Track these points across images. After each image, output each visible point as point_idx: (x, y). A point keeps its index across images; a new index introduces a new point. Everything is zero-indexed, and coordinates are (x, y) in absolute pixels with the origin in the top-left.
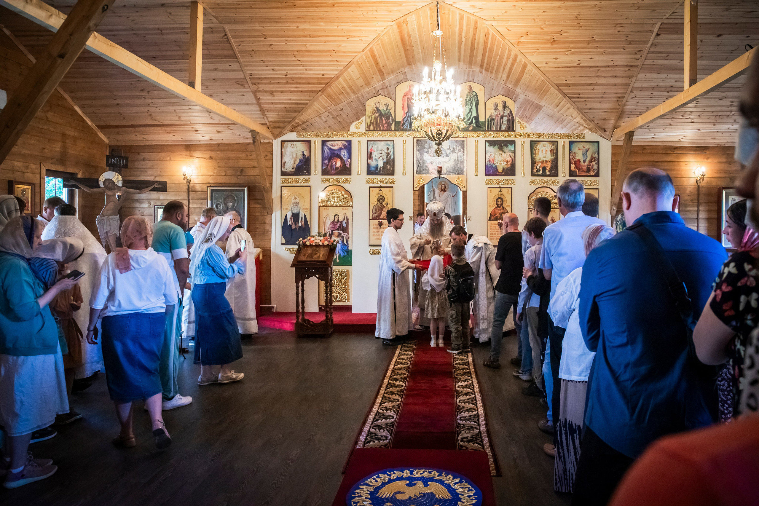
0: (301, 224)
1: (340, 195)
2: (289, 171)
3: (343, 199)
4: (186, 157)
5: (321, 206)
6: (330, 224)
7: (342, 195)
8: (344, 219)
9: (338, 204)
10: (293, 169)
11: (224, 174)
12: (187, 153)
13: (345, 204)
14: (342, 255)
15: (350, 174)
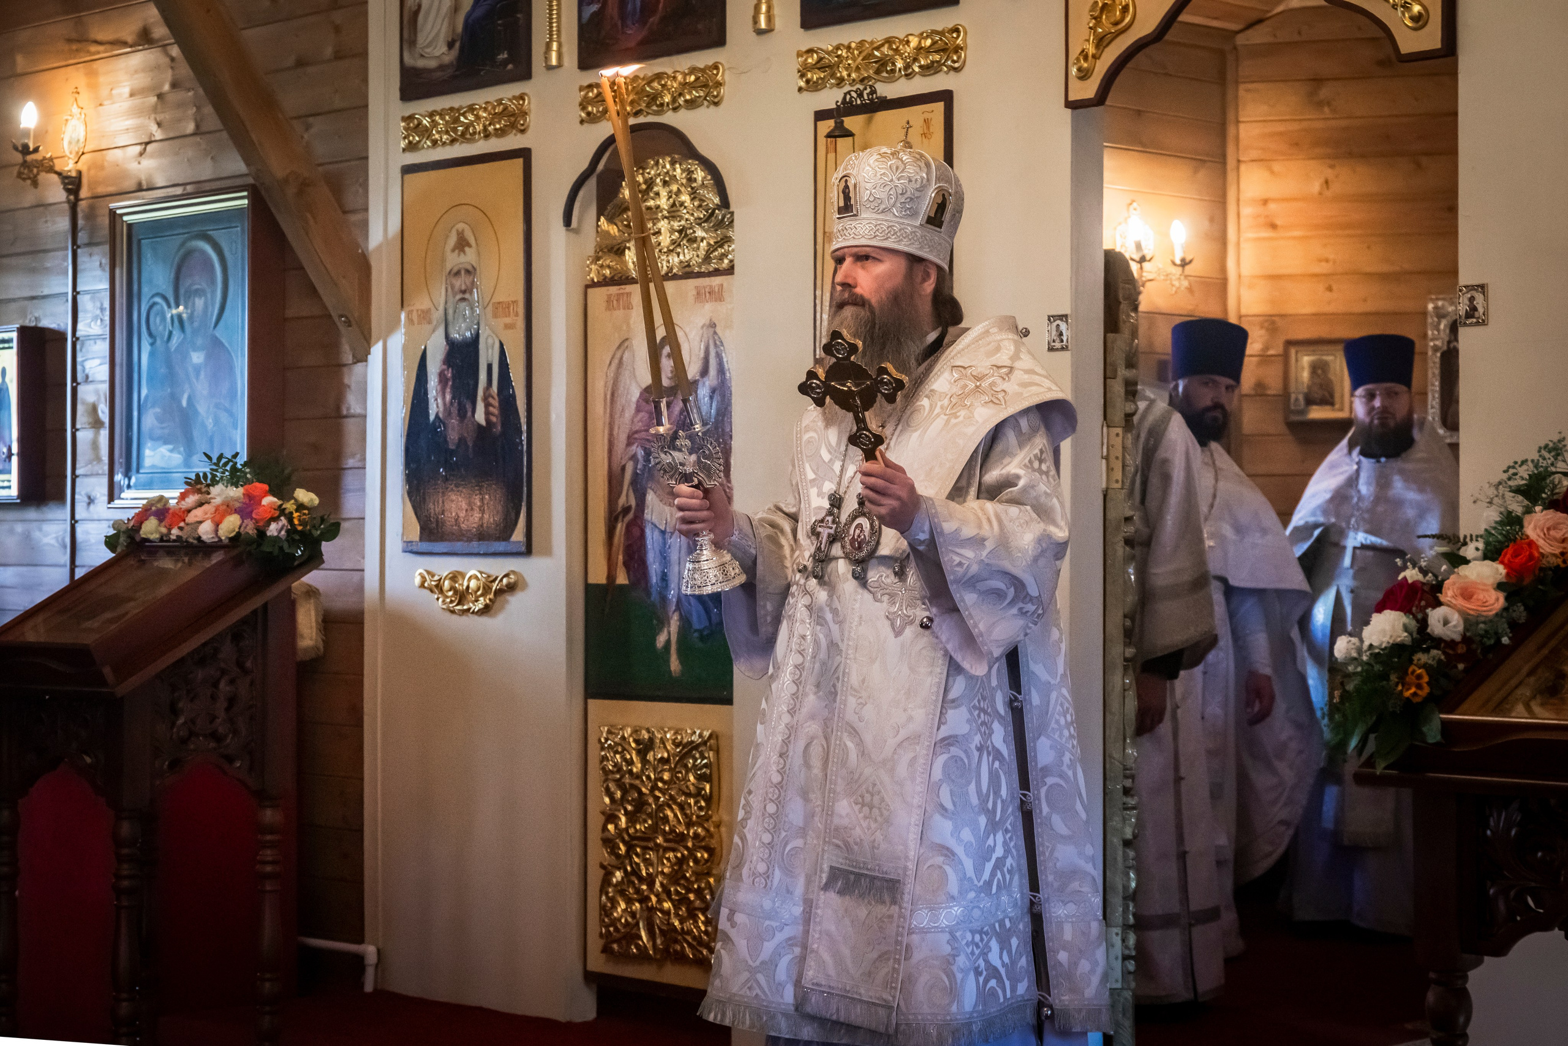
0: (487, 413)
1: (685, 198)
2: (432, 64)
3: (700, 222)
4: (66, 47)
5: (593, 285)
6: (638, 410)
7: (694, 195)
8: (704, 372)
9: (675, 260)
10: (450, 45)
11: (190, 127)
12: (62, 28)
13: (707, 259)
14: (696, 625)
15: (718, 39)
